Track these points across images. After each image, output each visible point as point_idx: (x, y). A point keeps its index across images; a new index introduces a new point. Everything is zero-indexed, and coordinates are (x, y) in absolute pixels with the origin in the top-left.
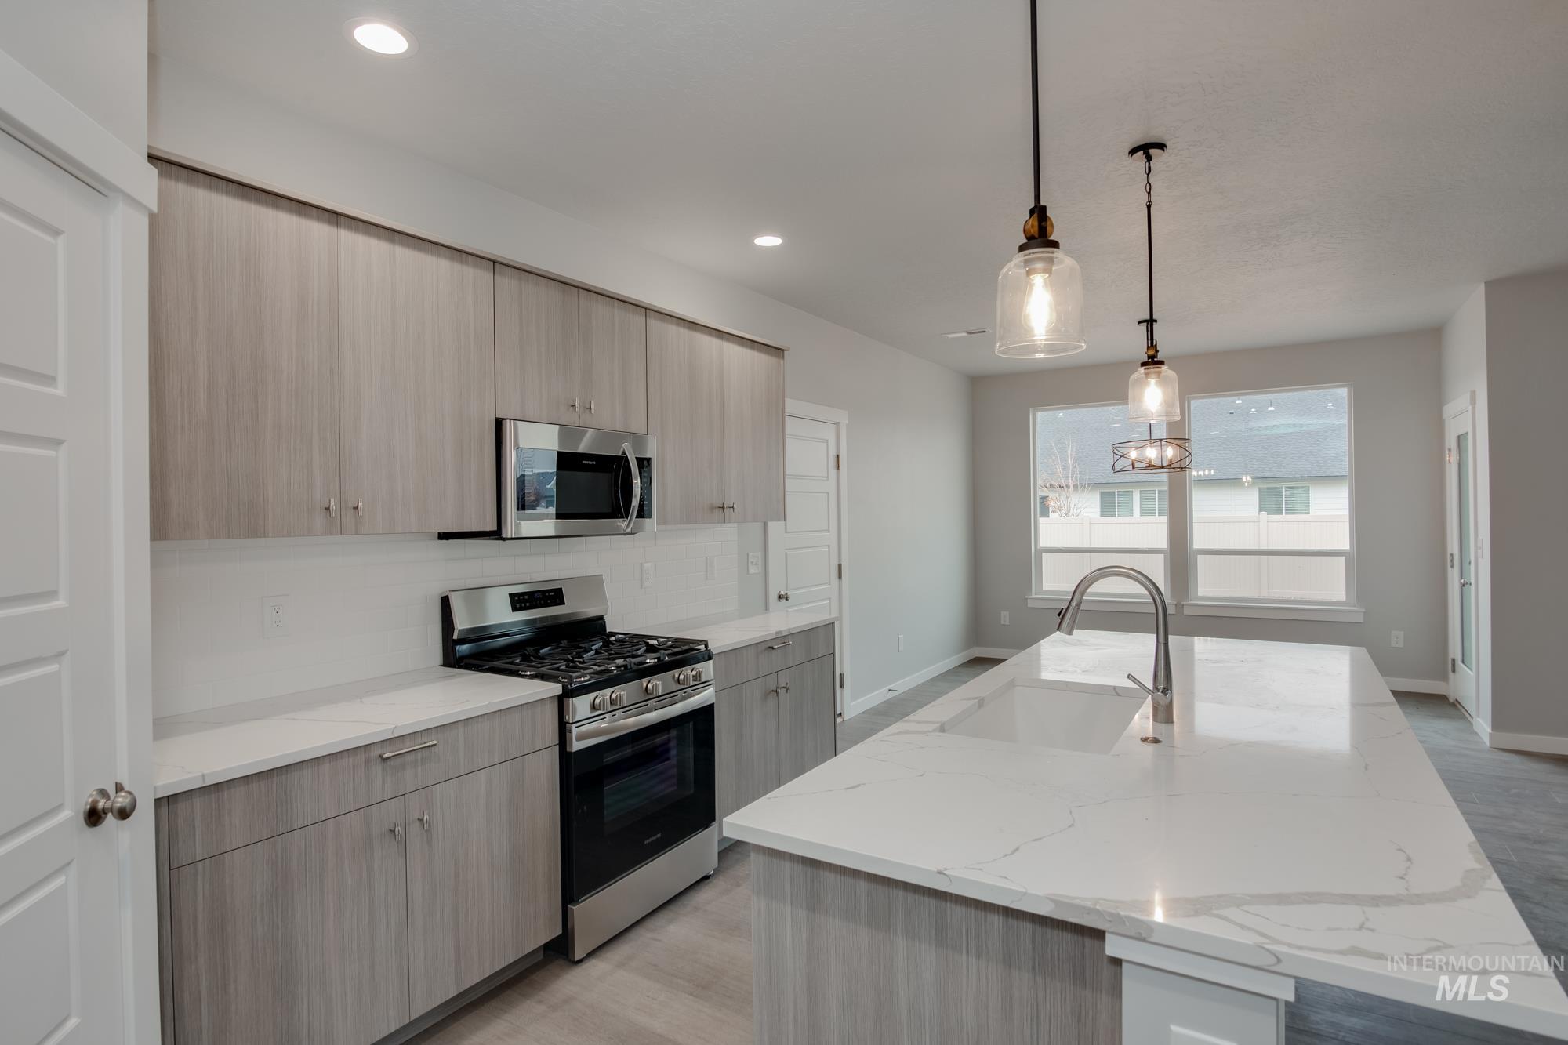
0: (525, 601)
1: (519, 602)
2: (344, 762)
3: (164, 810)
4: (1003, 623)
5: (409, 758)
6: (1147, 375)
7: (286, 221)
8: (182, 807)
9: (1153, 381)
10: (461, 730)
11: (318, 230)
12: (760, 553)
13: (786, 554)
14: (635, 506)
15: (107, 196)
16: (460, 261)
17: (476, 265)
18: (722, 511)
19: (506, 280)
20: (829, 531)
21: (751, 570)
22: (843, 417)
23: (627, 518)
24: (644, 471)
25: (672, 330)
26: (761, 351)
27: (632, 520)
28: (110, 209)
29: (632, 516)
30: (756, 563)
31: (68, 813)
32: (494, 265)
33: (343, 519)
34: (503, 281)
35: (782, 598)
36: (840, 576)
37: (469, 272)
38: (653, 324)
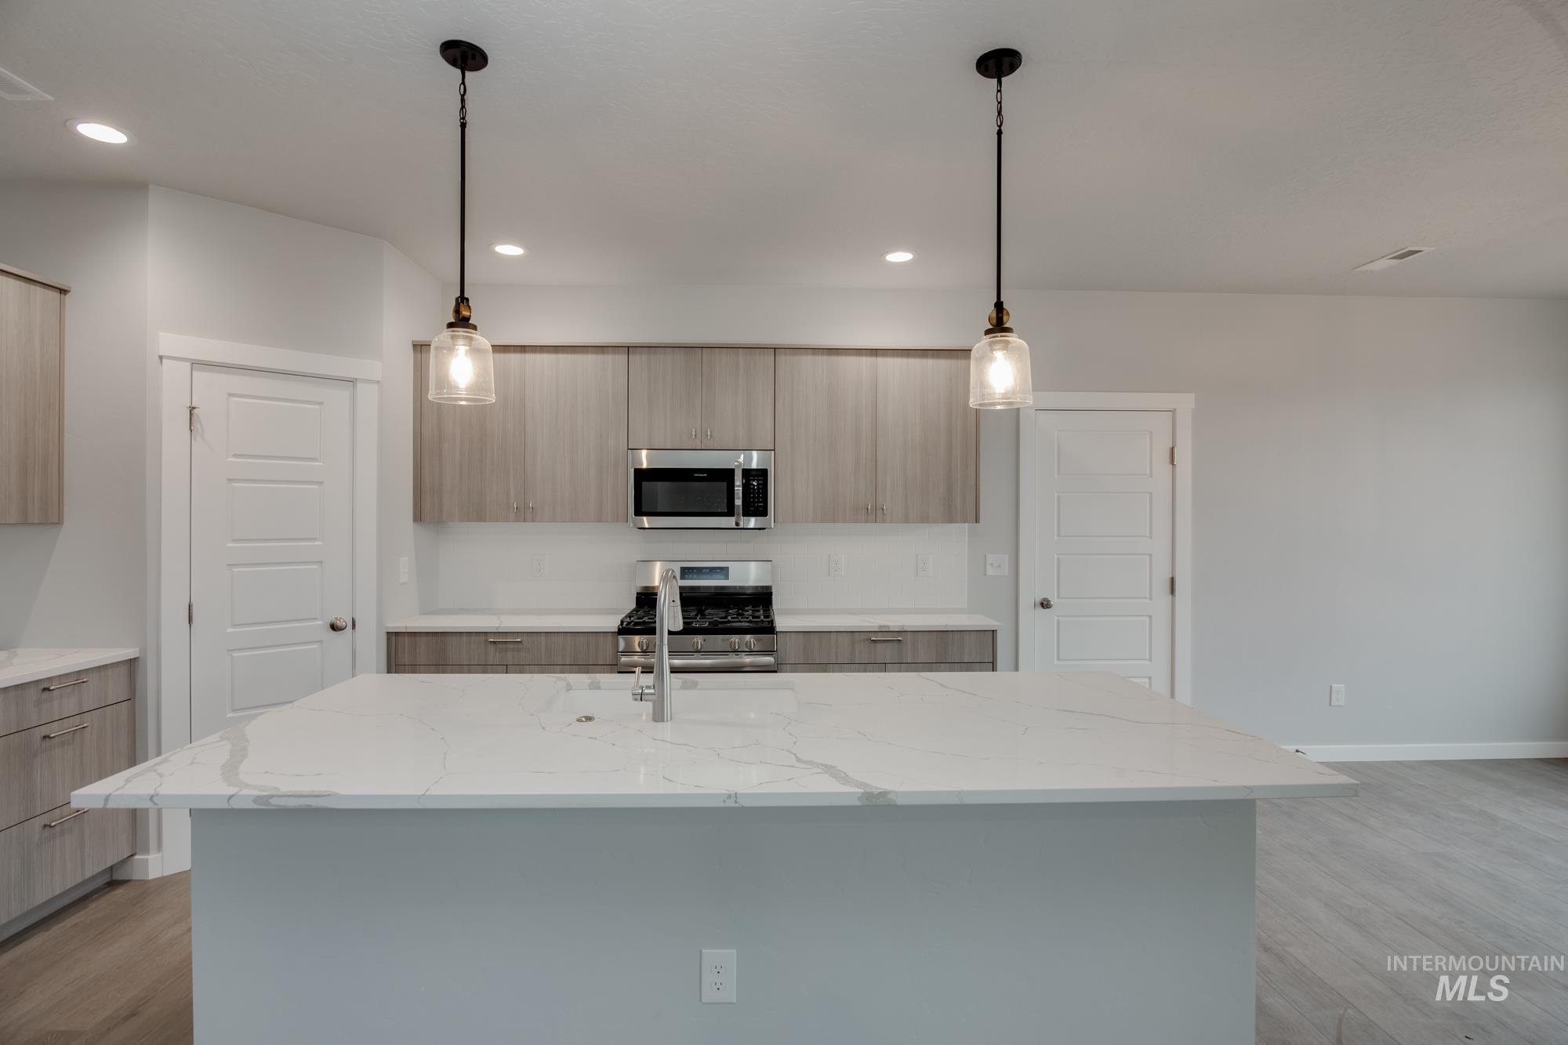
0: (693, 574)
1: (688, 573)
2: (473, 638)
3: (393, 639)
5: (511, 646)
8: (400, 638)
10: (543, 638)
11: (514, 357)
12: (1007, 556)
13: (1058, 559)
14: (738, 506)
15: (353, 382)
16: (603, 353)
17: (614, 353)
18: (871, 513)
19: (638, 357)
20: (1151, 538)
21: (990, 571)
22: (1185, 403)
23: (734, 516)
24: (757, 479)
25: (807, 360)
26: (938, 357)
27: (738, 518)
28: (354, 386)
29: (738, 515)
30: (998, 565)
31: (320, 622)
32: (629, 349)
33: (524, 513)
34: (637, 359)
35: (1045, 604)
36: (1173, 591)
37: (609, 358)
38: (783, 359)
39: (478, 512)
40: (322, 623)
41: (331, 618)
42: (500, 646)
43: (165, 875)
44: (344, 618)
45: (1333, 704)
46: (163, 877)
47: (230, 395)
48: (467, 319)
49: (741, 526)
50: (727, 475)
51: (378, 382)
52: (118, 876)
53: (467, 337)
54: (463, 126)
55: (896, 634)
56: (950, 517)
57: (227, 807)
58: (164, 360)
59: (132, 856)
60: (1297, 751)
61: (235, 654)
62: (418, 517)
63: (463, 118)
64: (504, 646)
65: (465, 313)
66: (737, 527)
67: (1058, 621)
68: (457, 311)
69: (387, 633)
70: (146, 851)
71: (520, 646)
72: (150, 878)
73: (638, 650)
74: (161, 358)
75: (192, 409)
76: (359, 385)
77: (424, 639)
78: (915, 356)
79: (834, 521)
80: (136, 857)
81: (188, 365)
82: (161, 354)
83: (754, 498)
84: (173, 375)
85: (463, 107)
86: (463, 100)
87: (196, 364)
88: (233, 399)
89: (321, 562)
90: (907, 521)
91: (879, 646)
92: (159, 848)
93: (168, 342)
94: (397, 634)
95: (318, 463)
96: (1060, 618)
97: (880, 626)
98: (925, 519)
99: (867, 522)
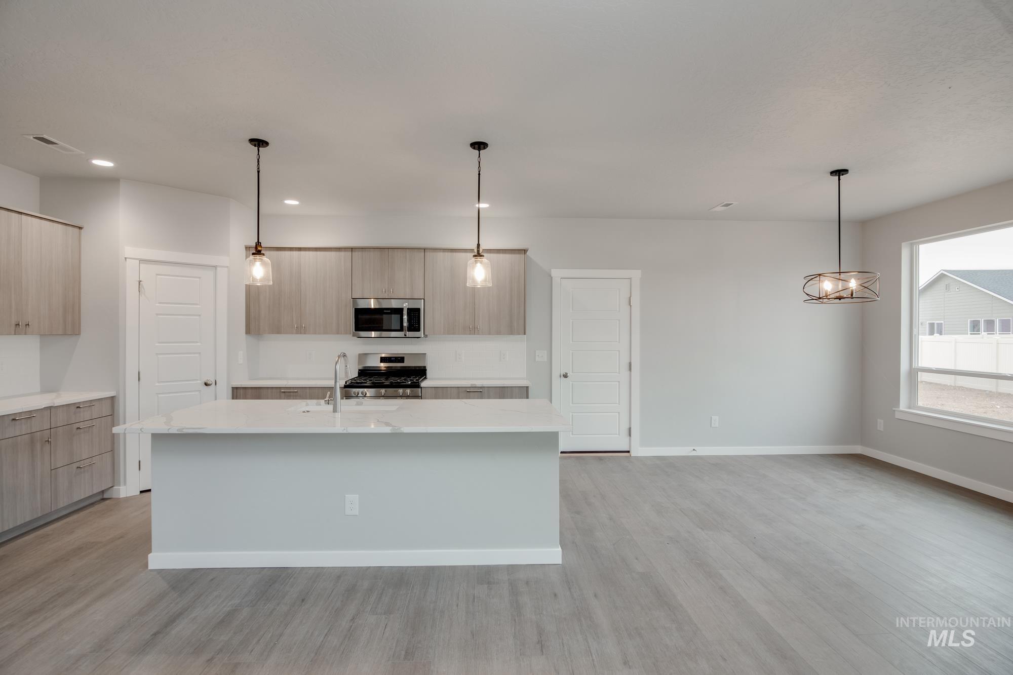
0: (386, 360)
1: (383, 360)
3: (235, 390)
4: (878, 429)
6: (476, 262)
7: (287, 253)
8: (239, 391)
9: (479, 265)
11: (295, 253)
12: (546, 351)
13: (572, 353)
14: (405, 326)
15: (215, 267)
16: (339, 251)
17: (345, 251)
18: (472, 330)
19: (357, 253)
20: (619, 342)
21: (537, 359)
22: (636, 274)
23: (403, 331)
24: (415, 314)
25: (441, 255)
26: (505, 253)
27: (406, 332)
28: (216, 269)
29: (405, 331)
30: (541, 356)
31: (199, 382)
32: (352, 249)
33: (301, 330)
34: (356, 254)
35: (565, 376)
36: (630, 369)
37: (342, 254)
38: (429, 255)
39: (277, 330)
40: (200, 383)
41: (205, 380)
42: (287, 394)
43: (128, 496)
44: (211, 380)
45: (712, 426)
46: (126, 497)
47: (157, 275)
48: (260, 251)
49: (407, 336)
50: (399, 311)
51: (227, 267)
52: (105, 496)
53: (260, 259)
54: (258, 172)
55: (479, 388)
56: (511, 331)
57: (167, 432)
58: (127, 260)
59: (112, 487)
60: (694, 450)
61: (160, 396)
62: (248, 331)
63: (259, 169)
64: (289, 394)
65: (259, 248)
66: (405, 337)
67: (572, 384)
68: (256, 248)
69: (233, 388)
70: (119, 485)
71: (297, 394)
72: (121, 497)
73: (354, 395)
74: (126, 258)
75: (140, 282)
76: (218, 268)
77: (250, 391)
78: (494, 253)
79: (454, 334)
80: (115, 487)
81: (138, 261)
82: (126, 256)
83: (414, 322)
84: (131, 266)
85: (258, 164)
86: (258, 161)
87: (142, 261)
88: (159, 276)
89: (200, 353)
90: (490, 334)
91: (471, 394)
92: (125, 484)
93: (129, 251)
94: (237, 388)
95: (198, 306)
96: (574, 383)
97: (472, 385)
98: (498, 333)
99: (470, 334)
